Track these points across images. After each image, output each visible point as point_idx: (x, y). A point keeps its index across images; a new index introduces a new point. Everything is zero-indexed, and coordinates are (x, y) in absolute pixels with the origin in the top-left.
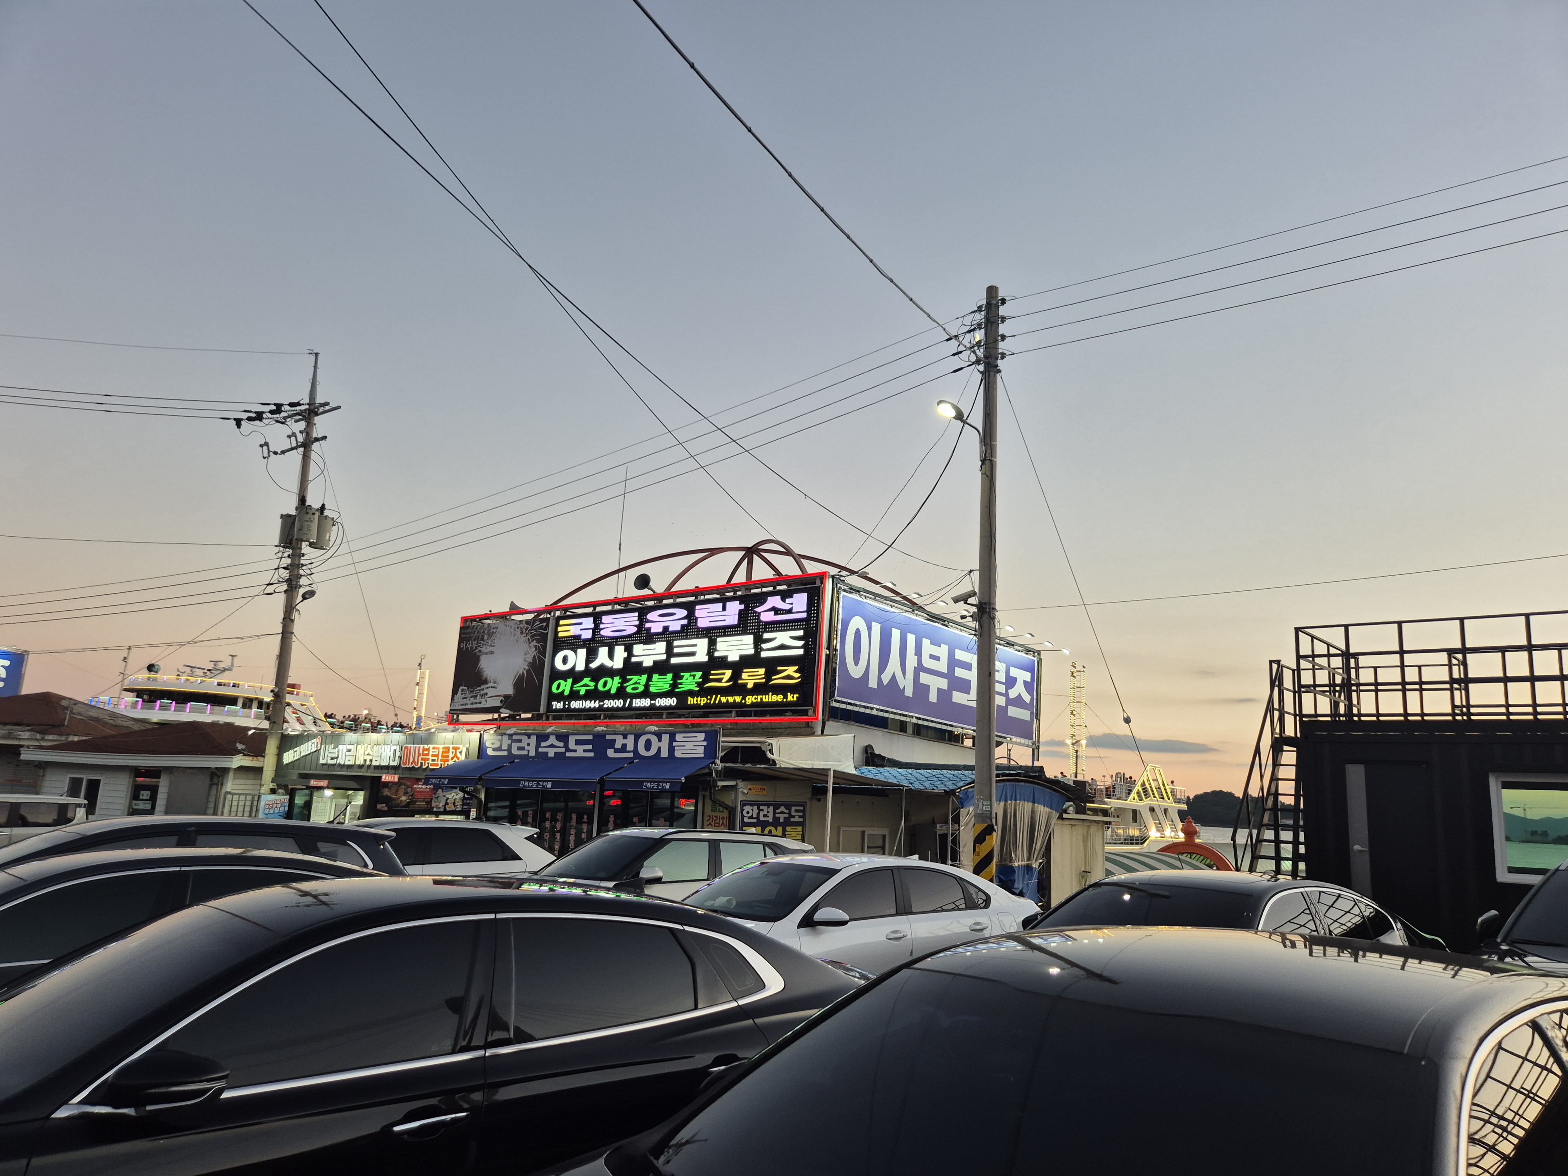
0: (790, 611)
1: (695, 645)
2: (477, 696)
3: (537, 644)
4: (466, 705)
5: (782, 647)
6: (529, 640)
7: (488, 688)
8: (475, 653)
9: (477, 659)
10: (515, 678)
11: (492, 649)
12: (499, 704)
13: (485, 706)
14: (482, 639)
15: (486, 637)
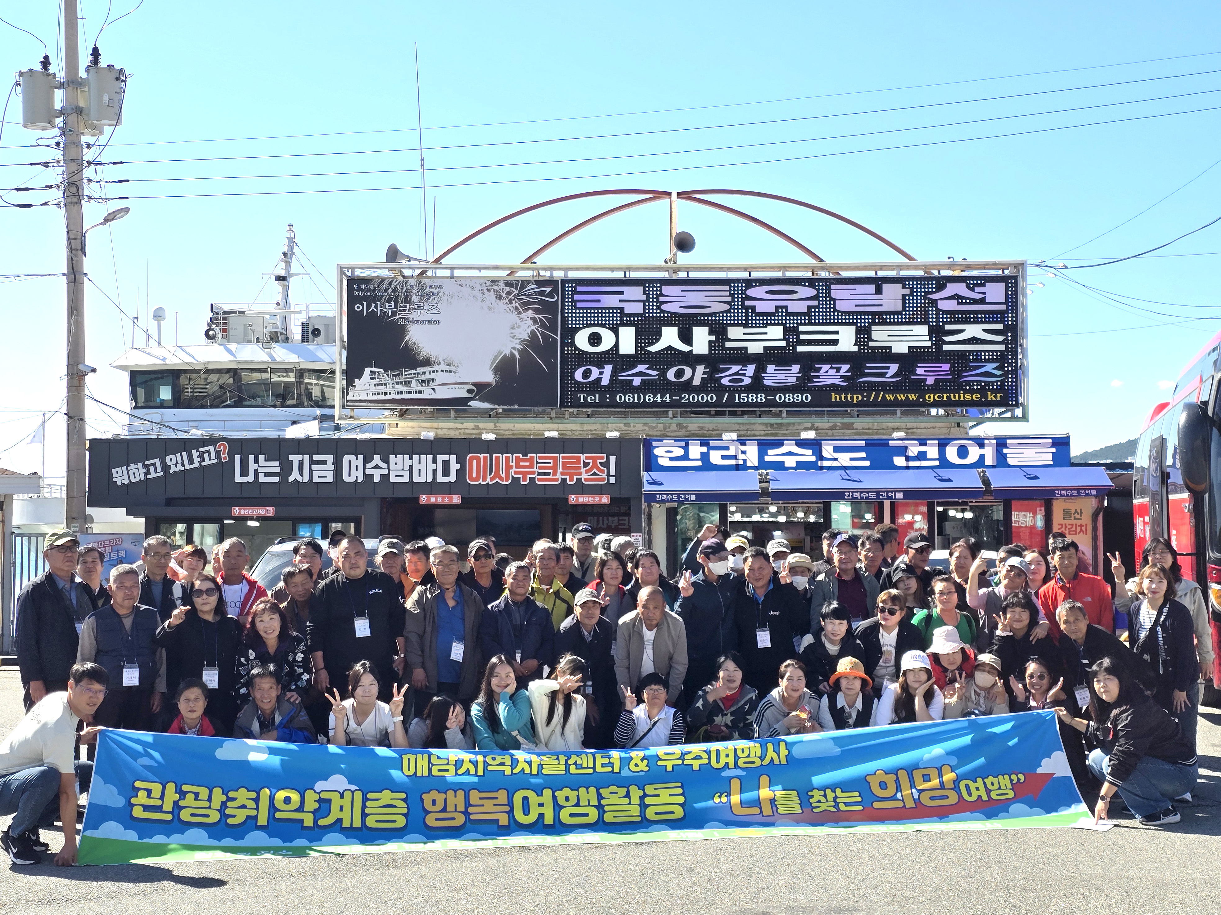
0: (982, 301)
1: (837, 332)
2: (410, 382)
3: (536, 316)
4: (385, 394)
5: (973, 340)
6: (516, 308)
7: (433, 371)
8: (394, 322)
9: (401, 330)
10: (494, 360)
11: (435, 317)
12: (466, 395)
13: (431, 397)
14: (407, 300)
15: (415, 299)
